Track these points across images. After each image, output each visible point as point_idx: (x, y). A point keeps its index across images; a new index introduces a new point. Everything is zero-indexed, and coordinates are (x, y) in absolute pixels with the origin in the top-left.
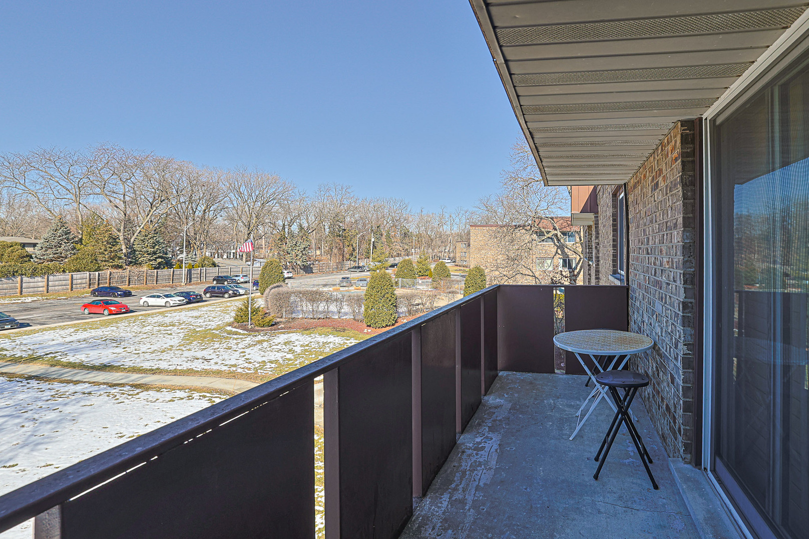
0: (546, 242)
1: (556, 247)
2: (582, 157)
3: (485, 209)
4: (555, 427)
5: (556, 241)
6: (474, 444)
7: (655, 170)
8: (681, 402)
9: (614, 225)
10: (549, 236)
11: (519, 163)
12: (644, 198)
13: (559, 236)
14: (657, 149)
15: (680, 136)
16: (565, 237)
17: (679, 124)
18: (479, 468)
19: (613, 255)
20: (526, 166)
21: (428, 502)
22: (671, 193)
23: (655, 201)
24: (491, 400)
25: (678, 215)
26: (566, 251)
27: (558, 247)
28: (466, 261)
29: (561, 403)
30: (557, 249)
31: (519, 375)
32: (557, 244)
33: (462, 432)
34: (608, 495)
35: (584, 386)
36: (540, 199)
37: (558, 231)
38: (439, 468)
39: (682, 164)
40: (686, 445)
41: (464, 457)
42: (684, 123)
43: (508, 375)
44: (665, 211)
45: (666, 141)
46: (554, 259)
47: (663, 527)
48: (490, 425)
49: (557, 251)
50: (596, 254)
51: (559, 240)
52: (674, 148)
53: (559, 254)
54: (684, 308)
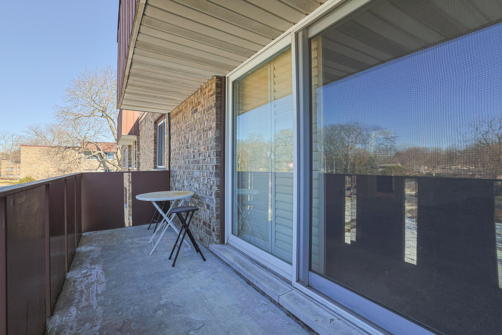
0: (91, 158)
1: (99, 163)
2: (154, 89)
3: (34, 134)
4: (138, 251)
5: (99, 158)
6: (82, 275)
7: (194, 103)
8: (215, 215)
9: (155, 140)
10: (94, 154)
11: (70, 102)
12: (185, 119)
13: (102, 154)
14: (197, 91)
15: (215, 83)
16: (106, 156)
17: (215, 77)
18: (93, 286)
19: (154, 157)
20: (76, 105)
21: (58, 318)
22: (207, 113)
23: (194, 119)
24: (83, 249)
25: (212, 123)
26: (107, 165)
27: (101, 162)
28: (12, 175)
29: (135, 240)
30: (100, 163)
31: (99, 232)
32: (100, 160)
33: (68, 271)
34: (183, 271)
35: (147, 230)
36: (88, 129)
37: (102, 151)
38: (59, 295)
39: (216, 97)
40: (217, 236)
41: (77, 283)
42: (217, 77)
43: (90, 234)
44: (203, 123)
45: (204, 87)
46: (98, 170)
47: (214, 273)
48: (90, 262)
49: (100, 165)
50: (138, 161)
51: (102, 157)
52: (210, 90)
53: (101, 167)
54: (216, 168)
